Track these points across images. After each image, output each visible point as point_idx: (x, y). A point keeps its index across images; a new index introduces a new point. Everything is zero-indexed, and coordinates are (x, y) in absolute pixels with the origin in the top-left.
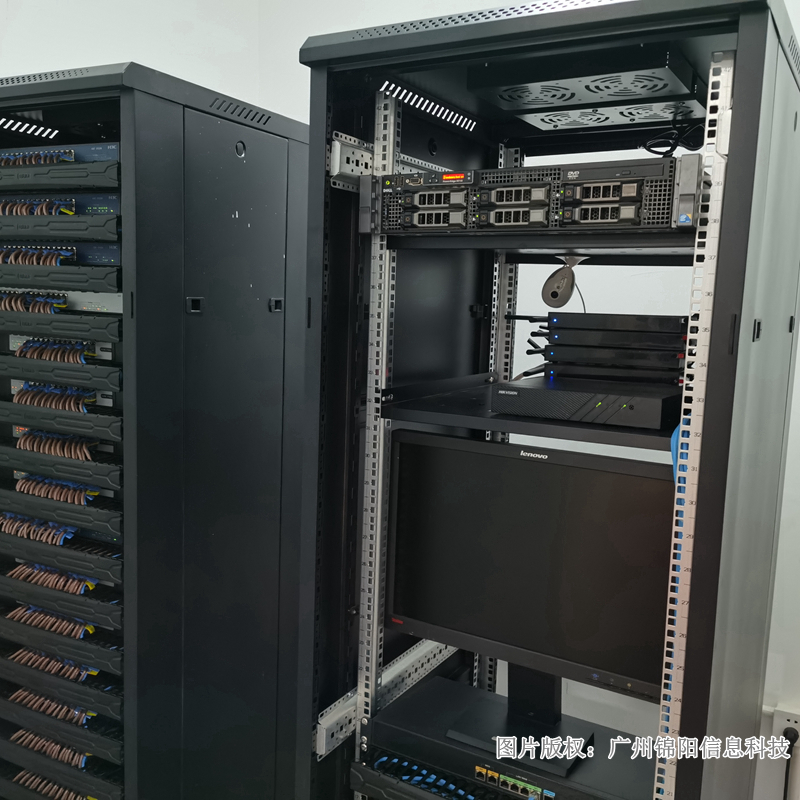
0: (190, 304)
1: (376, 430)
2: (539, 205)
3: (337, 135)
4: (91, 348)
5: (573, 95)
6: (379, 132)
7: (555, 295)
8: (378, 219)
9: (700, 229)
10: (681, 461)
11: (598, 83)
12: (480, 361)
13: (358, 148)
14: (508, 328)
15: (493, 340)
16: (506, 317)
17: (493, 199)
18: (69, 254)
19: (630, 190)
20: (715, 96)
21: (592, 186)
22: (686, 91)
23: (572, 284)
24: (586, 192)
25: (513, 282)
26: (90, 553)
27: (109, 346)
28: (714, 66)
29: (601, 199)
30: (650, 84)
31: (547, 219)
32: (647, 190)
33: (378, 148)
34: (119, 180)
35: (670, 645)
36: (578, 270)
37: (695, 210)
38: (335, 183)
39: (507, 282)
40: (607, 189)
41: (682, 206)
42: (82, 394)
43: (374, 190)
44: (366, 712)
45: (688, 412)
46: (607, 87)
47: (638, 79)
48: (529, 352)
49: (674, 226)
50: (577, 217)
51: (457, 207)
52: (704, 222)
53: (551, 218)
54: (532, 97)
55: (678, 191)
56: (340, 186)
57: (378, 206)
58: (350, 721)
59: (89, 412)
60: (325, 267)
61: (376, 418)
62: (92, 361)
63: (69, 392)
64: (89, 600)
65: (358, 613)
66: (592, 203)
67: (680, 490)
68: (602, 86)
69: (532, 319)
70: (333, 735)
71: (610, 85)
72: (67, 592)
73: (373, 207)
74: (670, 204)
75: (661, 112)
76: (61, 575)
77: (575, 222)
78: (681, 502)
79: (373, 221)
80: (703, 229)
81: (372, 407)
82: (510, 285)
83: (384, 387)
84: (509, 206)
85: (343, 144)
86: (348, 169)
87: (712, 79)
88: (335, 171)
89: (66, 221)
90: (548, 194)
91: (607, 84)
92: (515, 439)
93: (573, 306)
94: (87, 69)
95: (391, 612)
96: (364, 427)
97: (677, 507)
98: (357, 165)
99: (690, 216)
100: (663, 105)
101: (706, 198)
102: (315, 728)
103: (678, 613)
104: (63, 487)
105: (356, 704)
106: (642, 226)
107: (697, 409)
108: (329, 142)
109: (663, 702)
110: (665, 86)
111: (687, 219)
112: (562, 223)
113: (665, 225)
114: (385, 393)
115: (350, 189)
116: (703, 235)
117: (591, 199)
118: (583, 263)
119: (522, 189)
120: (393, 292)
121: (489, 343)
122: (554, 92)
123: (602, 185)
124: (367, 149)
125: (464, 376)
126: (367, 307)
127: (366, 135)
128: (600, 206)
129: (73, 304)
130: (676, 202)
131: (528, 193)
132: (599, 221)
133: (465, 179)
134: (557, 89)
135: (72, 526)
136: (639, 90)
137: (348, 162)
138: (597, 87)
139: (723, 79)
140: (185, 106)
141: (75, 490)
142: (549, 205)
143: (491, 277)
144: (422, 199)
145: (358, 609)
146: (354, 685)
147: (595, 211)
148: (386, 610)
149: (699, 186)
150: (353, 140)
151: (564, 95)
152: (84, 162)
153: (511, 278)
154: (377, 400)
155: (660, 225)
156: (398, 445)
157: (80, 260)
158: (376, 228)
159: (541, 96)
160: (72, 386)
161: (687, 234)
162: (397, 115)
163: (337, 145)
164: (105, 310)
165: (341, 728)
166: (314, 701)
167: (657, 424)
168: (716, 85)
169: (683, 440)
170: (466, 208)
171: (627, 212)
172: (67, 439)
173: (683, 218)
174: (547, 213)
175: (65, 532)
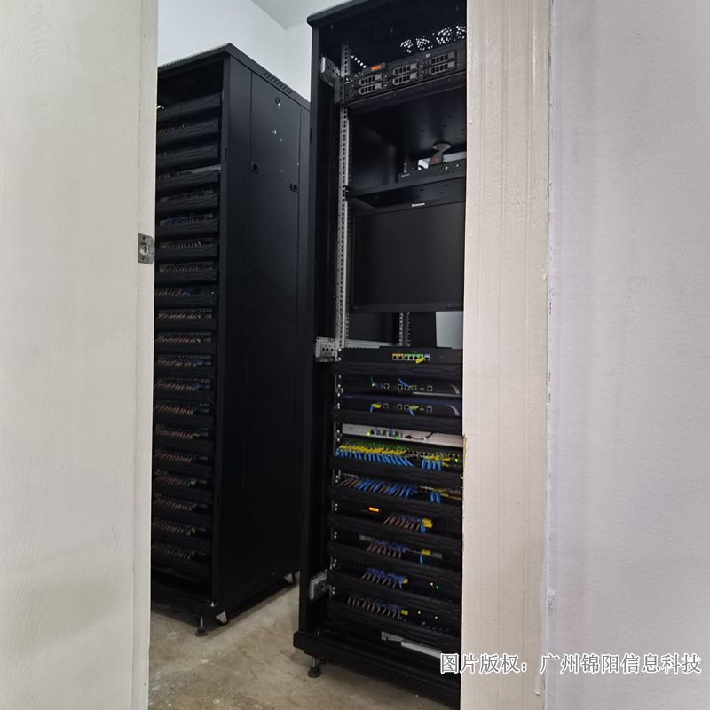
0: (253, 166)
1: (344, 207)
2: (414, 71)
3: (324, 56)
8: (343, 97)
13: (334, 66)
17: (394, 74)
19: (451, 55)
21: (436, 58)
29: (440, 62)
33: (343, 67)
38: (322, 77)
40: (442, 58)
43: (341, 84)
50: (430, 72)
51: (378, 82)
53: (420, 76)
56: (325, 80)
58: (332, 350)
66: (436, 65)
70: (323, 350)
73: (341, 90)
79: (340, 96)
83: (347, 185)
84: (401, 75)
88: (323, 71)
90: (418, 66)
95: (352, 304)
105: (335, 343)
106: (457, 70)
112: (424, 77)
114: (347, 188)
115: (330, 84)
119: (407, 66)
123: (440, 56)
124: (338, 68)
128: (440, 66)
132: (439, 72)
133: (381, 67)
137: (328, 68)
140: (252, 71)
142: (418, 70)
146: (334, 337)
147: (438, 68)
148: (350, 297)
150: (331, 62)
154: (344, 191)
158: (342, 100)
163: (324, 60)
165: (328, 350)
166: (314, 329)
170: (382, 81)
171: (451, 65)
172: (189, 238)
174: (418, 74)
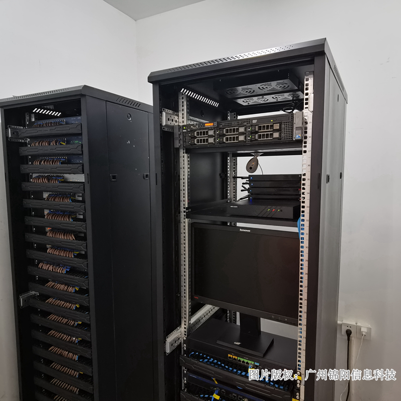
0: (112, 177)
1: (185, 223)
2: (242, 134)
3: (164, 110)
4: (74, 195)
5: (254, 91)
6: (181, 108)
7: (251, 168)
8: (182, 142)
9: (304, 140)
10: (302, 231)
11: (263, 86)
12: (224, 195)
13: (173, 114)
14: (234, 181)
15: (228, 186)
16: (233, 177)
17: (225, 133)
18: (64, 160)
19: (277, 127)
20: (307, 89)
21: (262, 125)
22: (297, 88)
23: (257, 164)
24: (260, 128)
25: (235, 164)
26: (76, 276)
27: (81, 195)
28: (306, 77)
29: (266, 130)
30: (283, 86)
31: (245, 139)
32: (283, 126)
33: (180, 115)
34: (82, 130)
35: (301, 304)
36: (259, 158)
37: (302, 133)
38: (164, 129)
39: (233, 164)
40: (268, 126)
41: (297, 131)
42: (71, 214)
43: (179, 131)
44: (185, 335)
45: (303, 212)
46: (267, 88)
47: (278, 84)
48: (242, 191)
49: (294, 139)
50: (257, 138)
51: (211, 136)
52: (306, 138)
53: (247, 139)
54: (239, 92)
55: (295, 126)
56: (166, 129)
57: (181, 137)
58: (179, 339)
59: (73, 221)
60: (162, 161)
61: (184, 219)
62: (74, 201)
63: (66, 213)
64: (76, 295)
65: (180, 295)
66: (263, 132)
67: (302, 242)
68: (264, 87)
69: (242, 178)
70: (172, 345)
71: (268, 87)
72: (68, 292)
73: (179, 137)
74: (292, 131)
75: (287, 96)
76: (66, 285)
77: (256, 140)
78: (302, 247)
79: (179, 143)
80: (305, 140)
81: (183, 214)
82: (234, 165)
83: (187, 206)
84: (231, 135)
85: (166, 113)
86: (169, 123)
87: (306, 82)
88: (164, 124)
89: (63, 147)
90: (246, 129)
91: (266, 86)
92: (239, 224)
93: (258, 172)
94: (68, 89)
95: (194, 294)
96: (180, 222)
97: (301, 249)
98: (172, 121)
99: (300, 135)
100: (288, 94)
101: (306, 128)
102: (165, 342)
103: (303, 291)
104: (65, 251)
105: (181, 332)
106: (282, 140)
107: (307, 210)
108: (161, 112)
109: (299, 326)
110: (288, 86)
111: (299, 136)
112: (251, 140)
113: (291, 139)
114: (187, 209)
115: (170, 131)
116: (305, 143)
117: (262, 131)
118: (261, 155)
119: (235, 128)
120: (189, 170)
121: (227, 188)
122: (247, 90)
123: (266, 125)
124: (176, 115)
125: (219, 200)
126: (179, 176)
127: (176, 110)
128: (265, 133)
129: (66, 179)
130: (294, 130)
131: (238, 129)
132: (265, 139)
133: (213, 125)
134: (247, 89)
135: (69, 266)
136: (279, 88)
137: (169, 120)
138: (263, 88)
139: (310, 82)
140: (106, 101)
141: (70, 252)
142: (246, 134)
143: (227, 162)
144: (198, 134)
145: (180, 294)
146: (180, 324)
147: (264, 135)
148: (191, 293)
149: (303, 124)
150: (171, 112)
151: (250, 91)
152: (68, 124)
153: (234, 163)
154: (184, 212)
155: (289, 140)
156: (193, 229)
157: (68, 162)
158: (181, 145)
159: (242, 92)
160: (67, 211)
161: (299, 142)
162: (187, 101)
163: (164, 114)
164: (79, 181)
165: (176, 342)
166: (164, 332)
167: (291, 217)
168: (307, 85)
169: (302, 223)
170: (215, 136)
171: (276, 135)
172: (66, 232)
173: (297, 136)
174: (246, 137)
175: (67, 268)
